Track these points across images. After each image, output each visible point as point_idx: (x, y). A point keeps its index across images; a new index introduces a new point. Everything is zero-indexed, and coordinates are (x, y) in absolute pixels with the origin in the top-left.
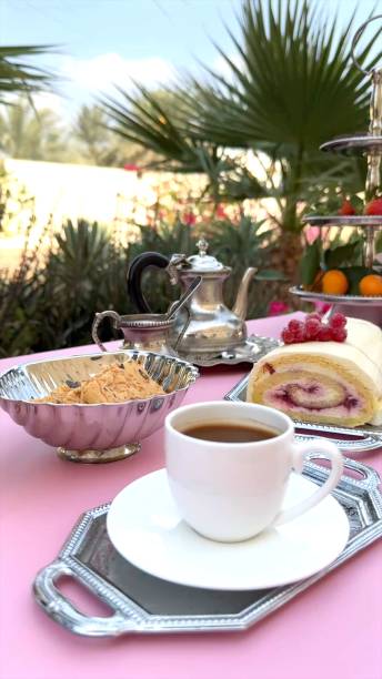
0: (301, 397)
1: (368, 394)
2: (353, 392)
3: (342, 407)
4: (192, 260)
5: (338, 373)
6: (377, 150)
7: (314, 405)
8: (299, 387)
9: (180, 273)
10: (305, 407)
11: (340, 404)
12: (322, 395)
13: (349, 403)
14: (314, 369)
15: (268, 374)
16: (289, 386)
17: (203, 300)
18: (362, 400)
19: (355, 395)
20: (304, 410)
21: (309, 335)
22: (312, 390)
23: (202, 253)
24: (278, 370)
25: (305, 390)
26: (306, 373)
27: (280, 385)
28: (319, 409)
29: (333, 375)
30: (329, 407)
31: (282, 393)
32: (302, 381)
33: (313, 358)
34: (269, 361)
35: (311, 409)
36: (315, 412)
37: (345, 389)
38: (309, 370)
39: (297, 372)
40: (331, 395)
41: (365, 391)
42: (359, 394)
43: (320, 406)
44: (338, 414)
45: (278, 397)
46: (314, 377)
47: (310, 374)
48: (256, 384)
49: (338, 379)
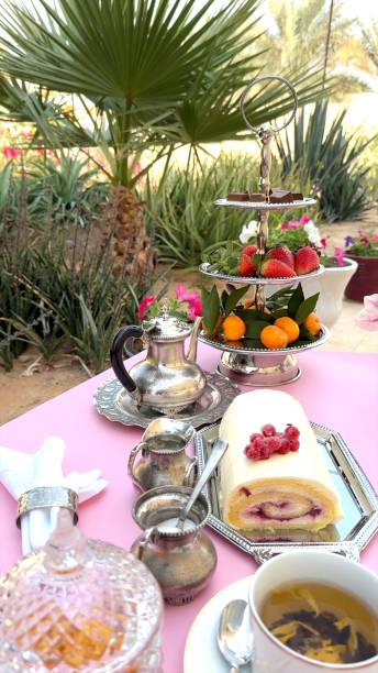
0: (274, 512)
2: (318, 503)
3: (309, 516)
5: (306, 491)
7: (284, 517)
8: (272, 504)
10: (277, 519)
11: (307, 514)
12: (293, 508)
13: (314, 512)
14: (286, 489)
15: (244, 496)
16: (263, 504)
18: (325, 509)
19: (320, 507)
22: (283, 506)
24: (253, 492)
25: (277, 506)
26: (278, 493)
27: (254, 504)
28: (288, 519)
29: (302, 492)
30: (298, 517)
31: (258, 510)
32: (275, 499)
33: (284, 480)
34: (245, 486)
35: (282, 520)
36: (285, 522)
37: (312, 502)
38: (281, 490)
39: (271, 493)
40: (300, 508)
41: (328, 502)
42: (323, 505)
43: (290, 516)
44: (304, 522)
45: (252, 513)
46: (285, 495)
47: (282, 493)
49: (307, 495)
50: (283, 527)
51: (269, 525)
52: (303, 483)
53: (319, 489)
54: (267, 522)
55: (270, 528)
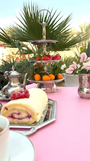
0: (16, 116)
1: (34, 114)
2: (30, 113)
3: (27, 118)
4: (11, 72)
5: (25, 108)
6: (45, 43)
7: (20, 118)
8: (15, 113)
9: (7, 76)
10: (18, 119)
11: (27, 117)
12: (22, 115)
13: (29, 117)
14: (19, 108)
15: (6, 110)
16: (12, 113)
17: (14, 82)
18: (32, 115)
19: (30, 114)
20: (17, 120)
21: (18, 97)
22: (19, 114)
23: (13, 70)
24: (9, 109)
25: (17, 114)
26: (17, 109)
27: (10, 113)
28: (21, 119)
29: (24, 109)
30: (24, 118)
31: (11, 115)
32: (16, 111)
33: (18, 104)
34: (6, 107)
35: (19, 119)
36: (20, 120)
37: (28, 113)
38: (17, 108)
39: (14, 109)
40: (24, 115)
41: (33, 113)
42: (31, 114)
43: (21, 118)
44: (26, 120)
45: (9, 117)
46: (19, 110)
47: (18, 109)
48: (3, 113)
49: (26, 110)
50: (20, 122)
51: (15, 121)
52: (24, 105)
53: (29, 108)
54: (15, 120)
55: (15, 122)
